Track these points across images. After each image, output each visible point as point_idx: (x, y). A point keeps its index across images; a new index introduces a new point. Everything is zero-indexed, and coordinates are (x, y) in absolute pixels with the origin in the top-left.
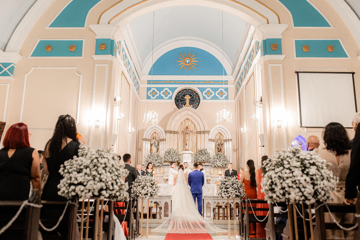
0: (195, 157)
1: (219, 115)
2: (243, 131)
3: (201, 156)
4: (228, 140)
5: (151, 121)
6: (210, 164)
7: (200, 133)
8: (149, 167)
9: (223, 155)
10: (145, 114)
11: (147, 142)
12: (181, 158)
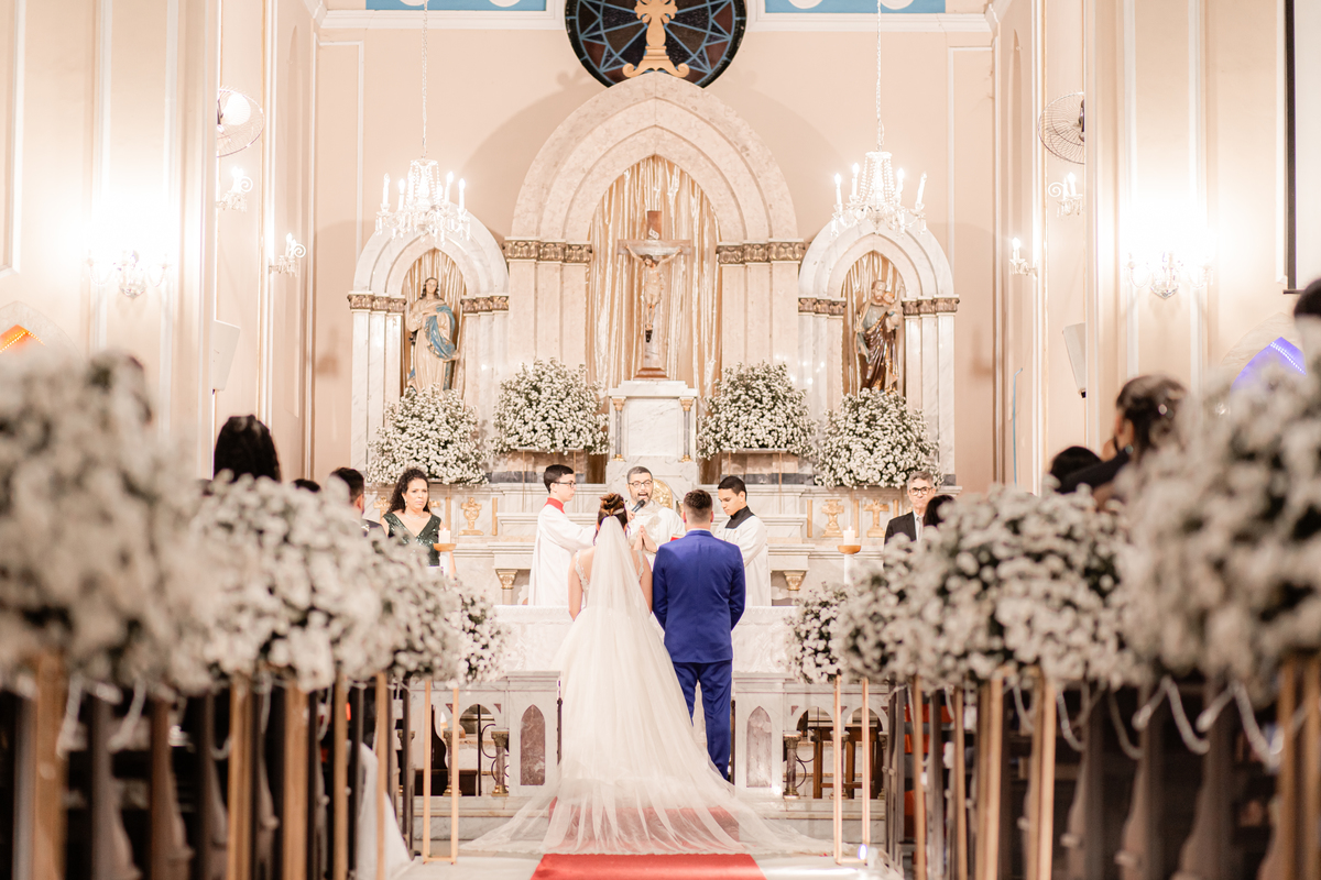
0: (705, 424)
1: (846, 191)
2: (1025, 254)
3: (743, 418)
4: (934, 302)
5: (423, 227)
6: (808, 470)
7: (740, 254)
8: (408, 497)
9: (892, 407)
10: (387, 181)
11: (379, 317)
12: (612, 426)
